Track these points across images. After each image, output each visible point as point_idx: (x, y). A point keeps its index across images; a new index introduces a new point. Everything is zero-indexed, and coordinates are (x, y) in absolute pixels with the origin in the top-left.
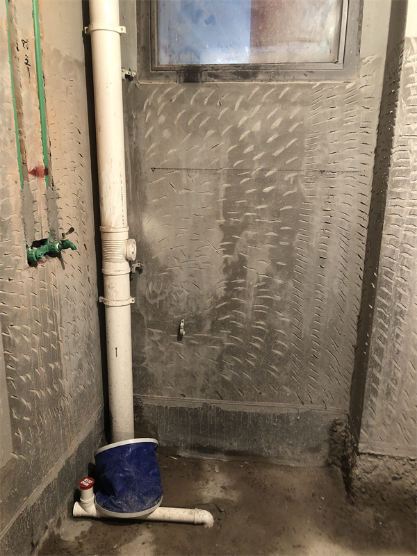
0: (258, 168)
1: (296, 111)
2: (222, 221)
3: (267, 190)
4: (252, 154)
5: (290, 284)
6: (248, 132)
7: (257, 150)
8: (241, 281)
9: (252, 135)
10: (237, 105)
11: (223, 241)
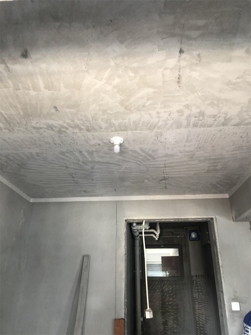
0: (168, 298)
1: (174, 286)
2: (161, 311)
3: (170, 303)
4: (166, 295)
5: (178, 327)
6: (165, 290)
7: (167, 294)
8: (167, 327)
9: (166, 291)
10: (162, 285)
11: (162, 316)
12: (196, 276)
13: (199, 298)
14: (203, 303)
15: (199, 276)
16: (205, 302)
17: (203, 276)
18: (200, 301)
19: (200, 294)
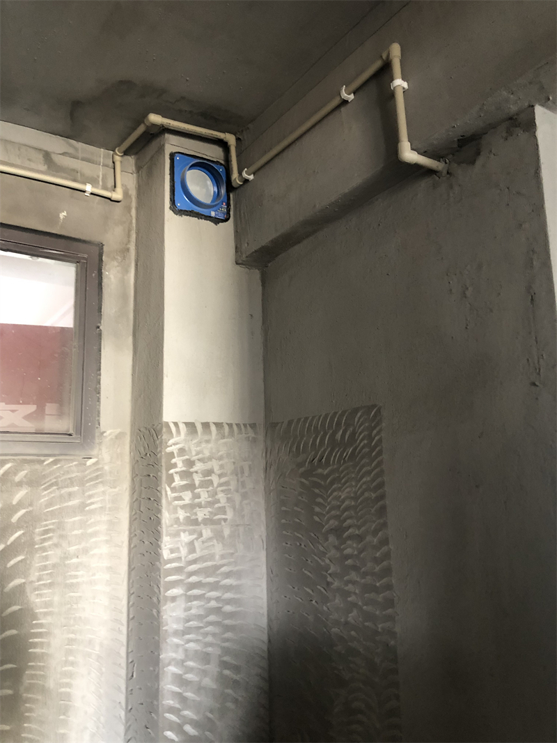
1: (21, 494)
12: (191, 426)
13: (194, 562)
14: (215, 586)
15: (206, 425)
16: (227, 581)
17: (230, 425)
18: (194, 579)
19: (201, 535)
